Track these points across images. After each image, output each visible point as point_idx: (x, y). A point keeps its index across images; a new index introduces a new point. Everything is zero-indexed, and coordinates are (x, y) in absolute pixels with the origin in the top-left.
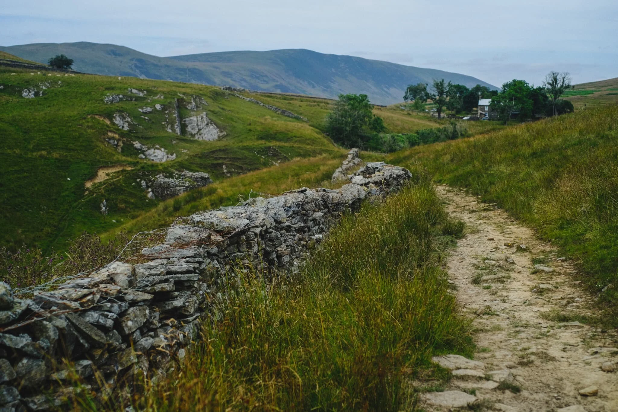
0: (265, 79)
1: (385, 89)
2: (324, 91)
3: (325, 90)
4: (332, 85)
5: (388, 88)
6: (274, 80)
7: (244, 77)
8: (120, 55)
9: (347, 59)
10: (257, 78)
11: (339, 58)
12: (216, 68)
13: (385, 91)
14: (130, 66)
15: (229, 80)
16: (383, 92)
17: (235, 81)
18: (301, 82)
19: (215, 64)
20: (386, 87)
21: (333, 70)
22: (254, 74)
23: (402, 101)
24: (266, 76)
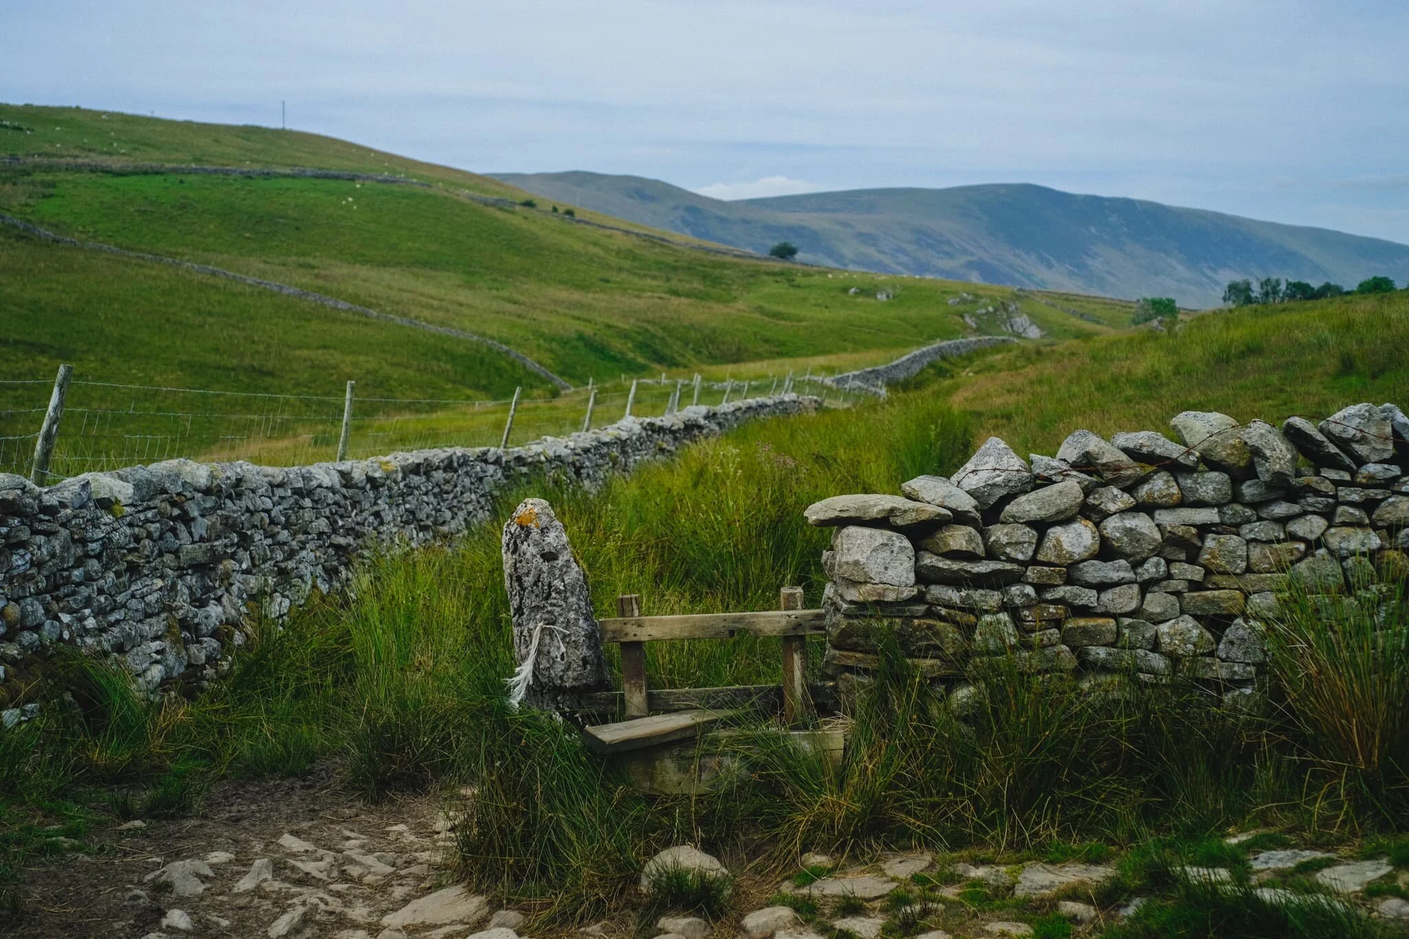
0: (946, 248)
1: (1209, 273)
2: (1071, 274)
3: (1073, 273)
4: (1089, 261)
5: (1214, 271)
6: (965, 252)
7: (904, 245)
8: (652, 198)
9: (1126, 207)
10: (930, 246)
11: (1107, 204)
12: (845, 224)
13: (1208, 277)
14: (672, 222)
15: (872, 251)
16: (1205, 280)
17: (883, 252)
18: (1023, 255)
19: (841, 216)
20: (1210, 268)
21: (1093, 230)
22: (923, 238)
23: (1220, 304)
24: (949, 243)
